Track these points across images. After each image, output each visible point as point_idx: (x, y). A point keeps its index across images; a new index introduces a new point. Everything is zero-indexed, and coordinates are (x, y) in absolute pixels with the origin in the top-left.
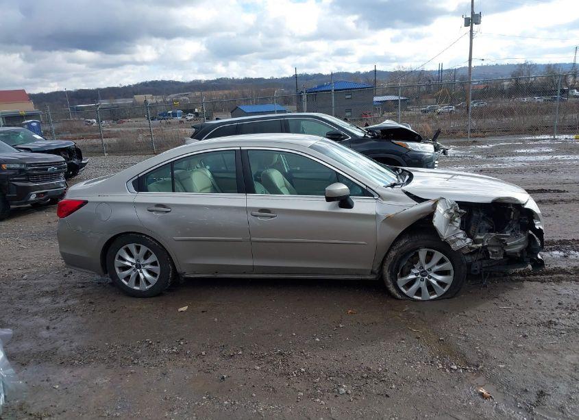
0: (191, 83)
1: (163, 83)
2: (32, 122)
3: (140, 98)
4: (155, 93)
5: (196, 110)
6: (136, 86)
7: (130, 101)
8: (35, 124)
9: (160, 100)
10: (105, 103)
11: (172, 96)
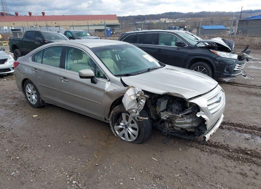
0: (187, 14)
1: (175, 13)
2: (108, 28)
3: (163, 20)
4: (170, 18)
5: (186, 27)
6: (162, 14)
7: (158, 21)
8: (109, 29)
9: (171, 21)
10: (148, 21)
11: (177, 19)
